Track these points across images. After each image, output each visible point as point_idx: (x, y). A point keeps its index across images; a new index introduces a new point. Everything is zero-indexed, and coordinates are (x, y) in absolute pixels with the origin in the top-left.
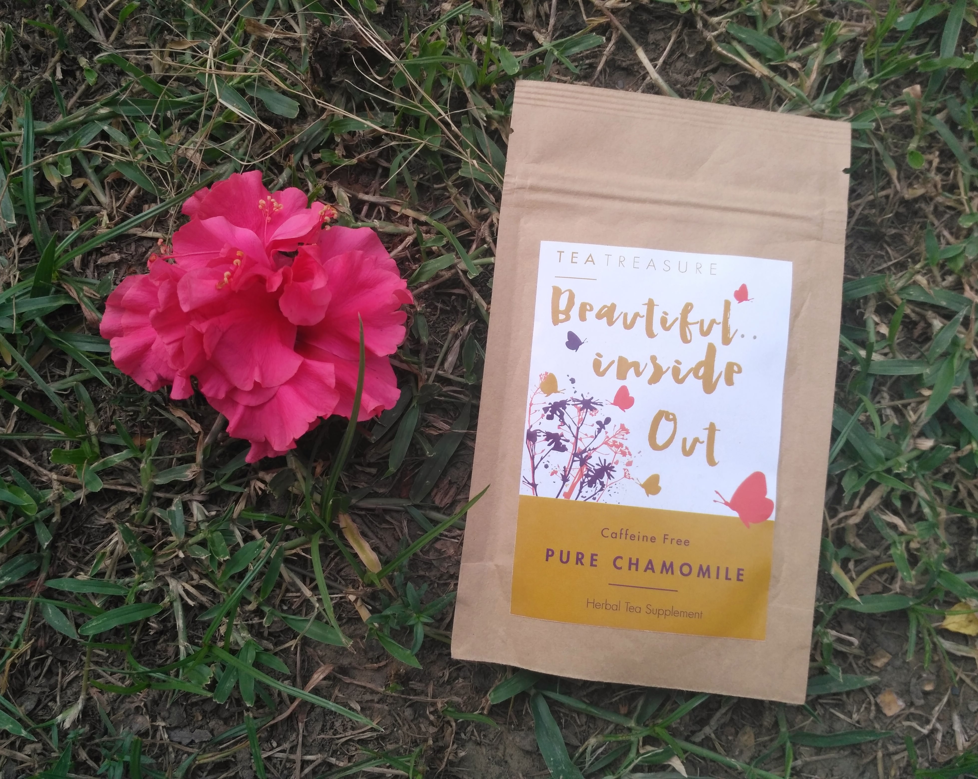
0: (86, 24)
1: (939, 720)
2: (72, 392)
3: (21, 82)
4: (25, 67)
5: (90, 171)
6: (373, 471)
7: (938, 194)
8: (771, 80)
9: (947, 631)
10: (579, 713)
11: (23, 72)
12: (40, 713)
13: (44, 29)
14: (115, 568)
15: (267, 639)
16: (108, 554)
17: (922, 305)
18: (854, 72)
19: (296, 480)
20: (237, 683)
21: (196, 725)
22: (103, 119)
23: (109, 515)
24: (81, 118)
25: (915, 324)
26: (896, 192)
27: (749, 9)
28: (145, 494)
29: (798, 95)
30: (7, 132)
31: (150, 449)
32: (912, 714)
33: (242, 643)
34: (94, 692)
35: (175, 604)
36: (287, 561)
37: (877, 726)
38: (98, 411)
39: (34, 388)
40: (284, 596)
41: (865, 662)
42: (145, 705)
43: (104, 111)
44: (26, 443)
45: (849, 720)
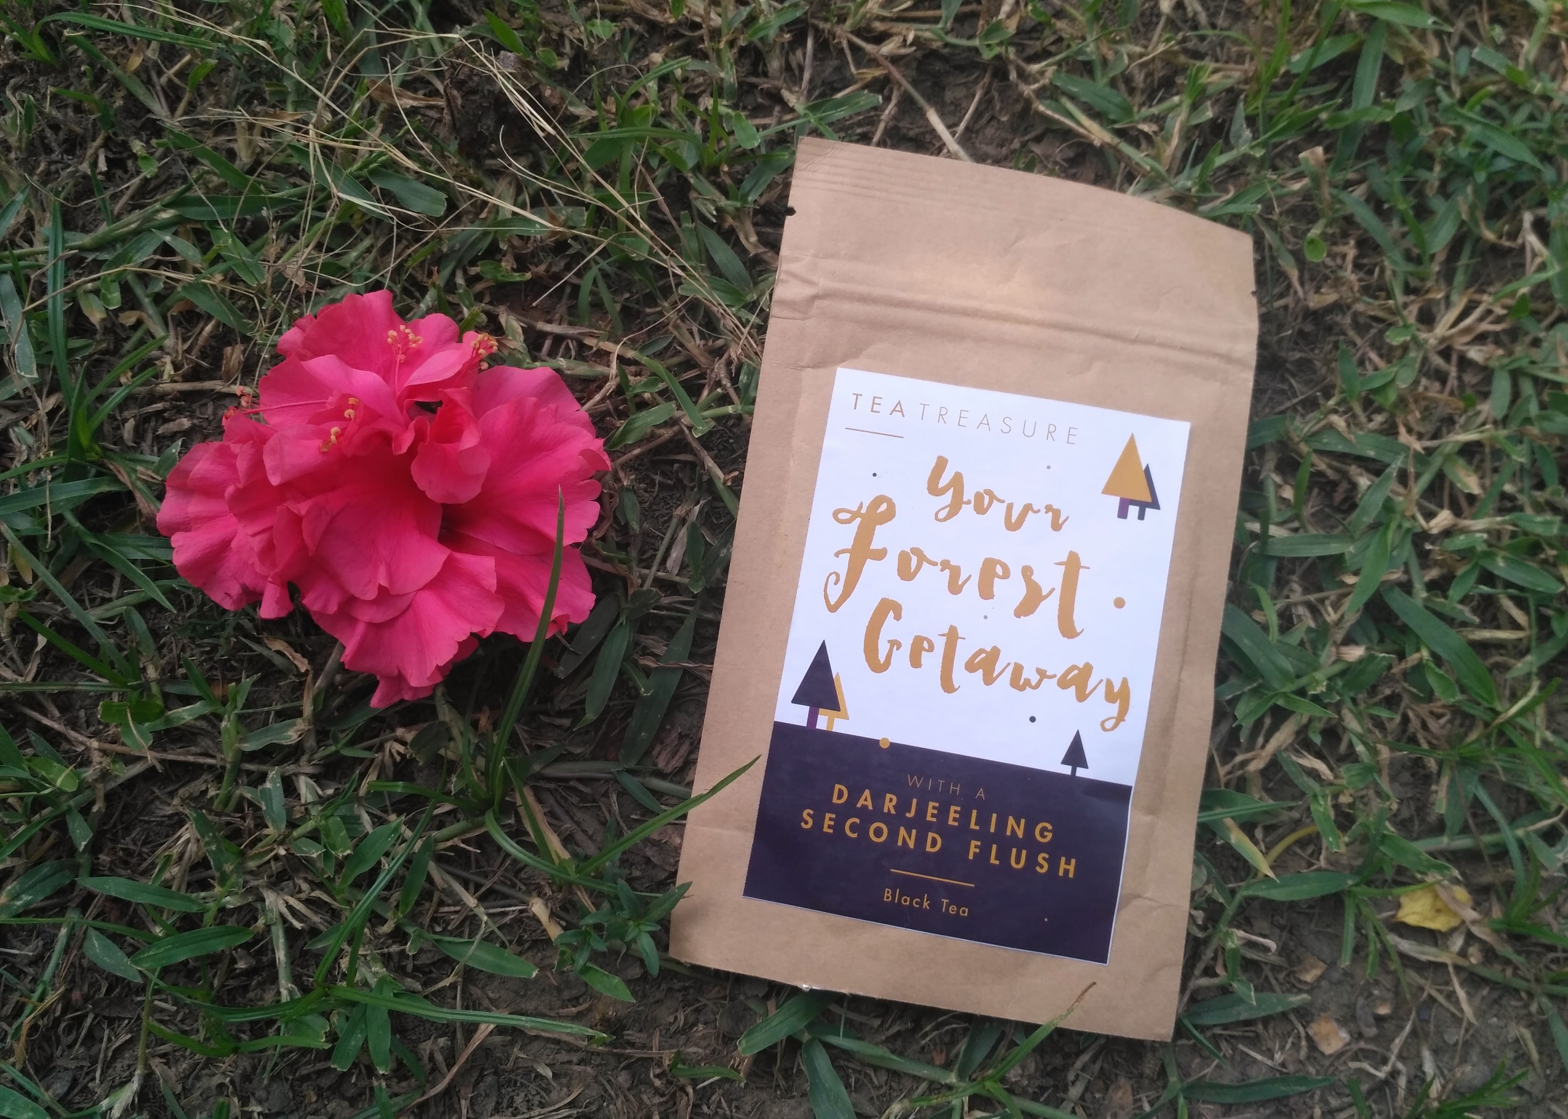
0: (141, 93)
1: (1401, 1057)
2: (121, 622)
3: (48, 177)
4: (54, 156)
5: (146, 301)
6: (566, 722)
7: (1356, 300)
8: (1115, 149)
9: (1405, 925)
10: (876, 1069)
11: (50, 163)
12: (77, 1099)
13: (81, 102)
14: (187, 878)
15: (413, 977)
16: (175, 857)
17: (1343, 457)
18: (1231, 135)
19: (451, 739)
20: (366, 1041)
21: (309, 1110)
22: (164, 226)
23: (176, 801)
24: (133, 226)
25: (1334, 484)
26: (1298, 301)
27: (1080, 52)
28: (228, 766)
29: (1153, 169)
30: (27, 249)
31: (235, 700)
32: (1362, 1050)
33: (373, 981)
34: (157, 1065)
35: (273, 928)
36: (440, 859)
37: (1312, 1070)
38: (160, 648)
39: (66, 618)
40: (436, 911)
41: (1288, 975)
42: (232, 1082)
43: (167, 215)
44: (55, 698)
45: (1270, 1063)
